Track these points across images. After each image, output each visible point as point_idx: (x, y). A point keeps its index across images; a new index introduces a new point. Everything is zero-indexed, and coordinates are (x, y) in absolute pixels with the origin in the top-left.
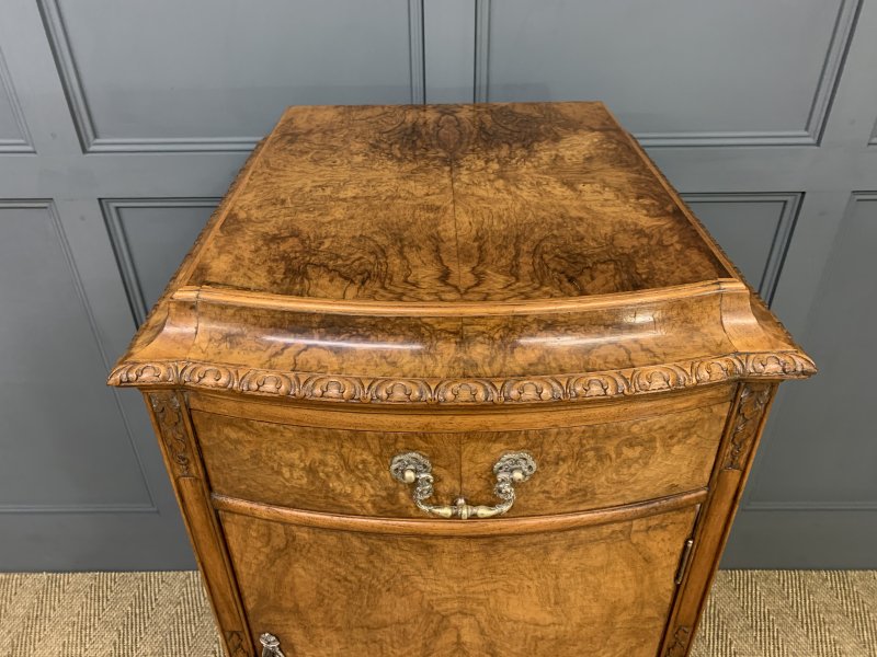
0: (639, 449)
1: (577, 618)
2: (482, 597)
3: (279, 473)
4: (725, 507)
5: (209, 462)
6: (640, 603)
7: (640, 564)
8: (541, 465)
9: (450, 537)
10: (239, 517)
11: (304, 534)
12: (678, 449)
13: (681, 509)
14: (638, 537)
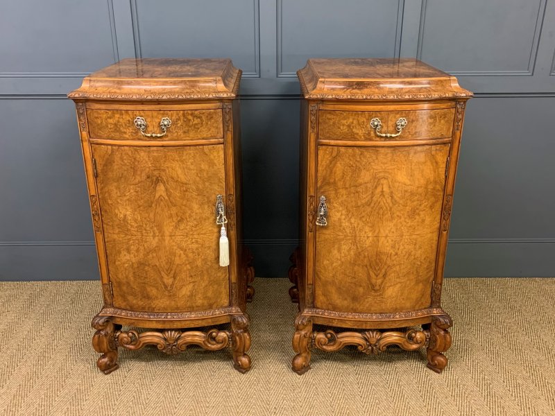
0: (432, 120)
1: (417, 184)
2: (390, 171)
3: (339, 128)
4: (457, 144)
5: (320, 128)
6: (435, 182)
7: (435, 164)
8: (408, 123)
9: (383, 147)
10: (324, 147)
11: (343, 149)
12: (442, 121)
13: (444, 144)
14: (433, 153)
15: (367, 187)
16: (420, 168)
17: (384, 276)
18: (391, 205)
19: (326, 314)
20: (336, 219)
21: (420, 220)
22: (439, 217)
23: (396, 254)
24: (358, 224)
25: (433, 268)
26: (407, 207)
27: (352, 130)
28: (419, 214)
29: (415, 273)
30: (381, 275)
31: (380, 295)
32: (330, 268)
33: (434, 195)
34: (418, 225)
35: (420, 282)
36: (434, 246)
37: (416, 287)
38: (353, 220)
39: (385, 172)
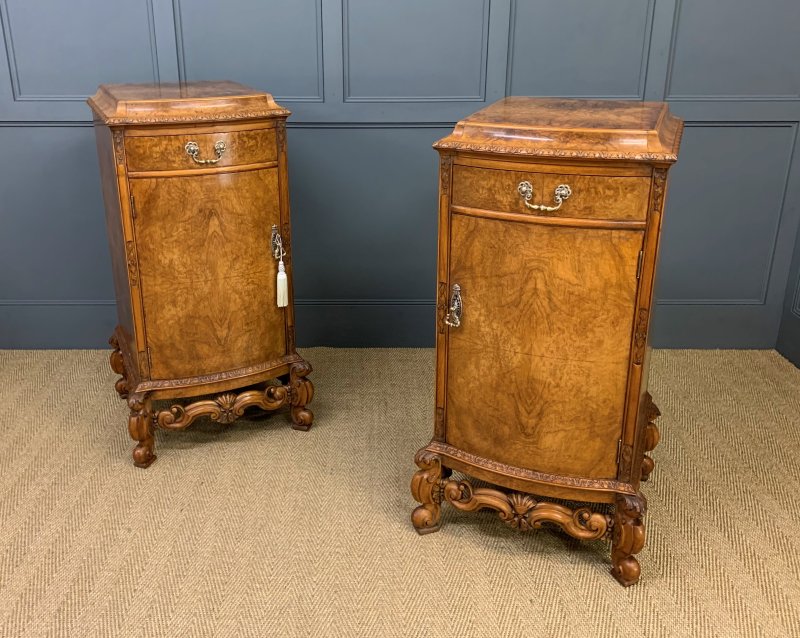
0: (612, 192)
1: (588, 285)
2: (547, 260)
3: (477, 191)
4: (655, 232)
5: (454, 189)
6: (620, 286)
7: (617, 258)
8: (573, 192)
9: (536, 224)
10: (459, 216)
11: (482, 222)
12: (629, 195)
13: (635, 229)
14: (615, 241)
15: (513, 280)
16: (592, 261)
17: (540, 415)
18: (548, 310)
19: (459, 455)
20: (473, 320)
21: (595, 341)
22: (627, 341)
23: (558, 386)
24: (502, 332)
25: (620, 419)
26: (574, 318)
27: (493, 195)
28: (592, 331)
29: (588, 419)
30: (534, 414)
31: (533, 443)
32: (466, 389)
33: (618, 306)
34: (592, 347)
35: (598, 436)
36: (621, 384)
37: (591, 443)
38: (495, 325)
39: (540, 261)
